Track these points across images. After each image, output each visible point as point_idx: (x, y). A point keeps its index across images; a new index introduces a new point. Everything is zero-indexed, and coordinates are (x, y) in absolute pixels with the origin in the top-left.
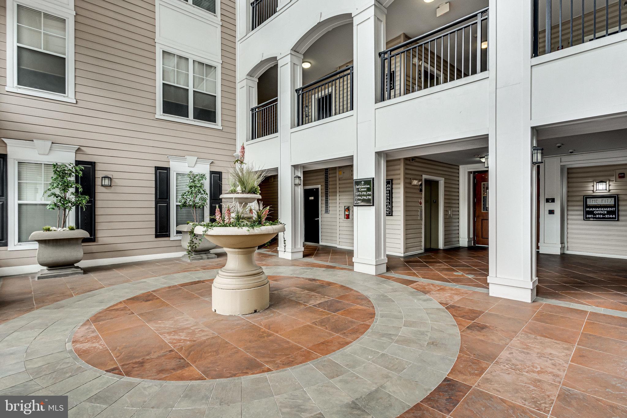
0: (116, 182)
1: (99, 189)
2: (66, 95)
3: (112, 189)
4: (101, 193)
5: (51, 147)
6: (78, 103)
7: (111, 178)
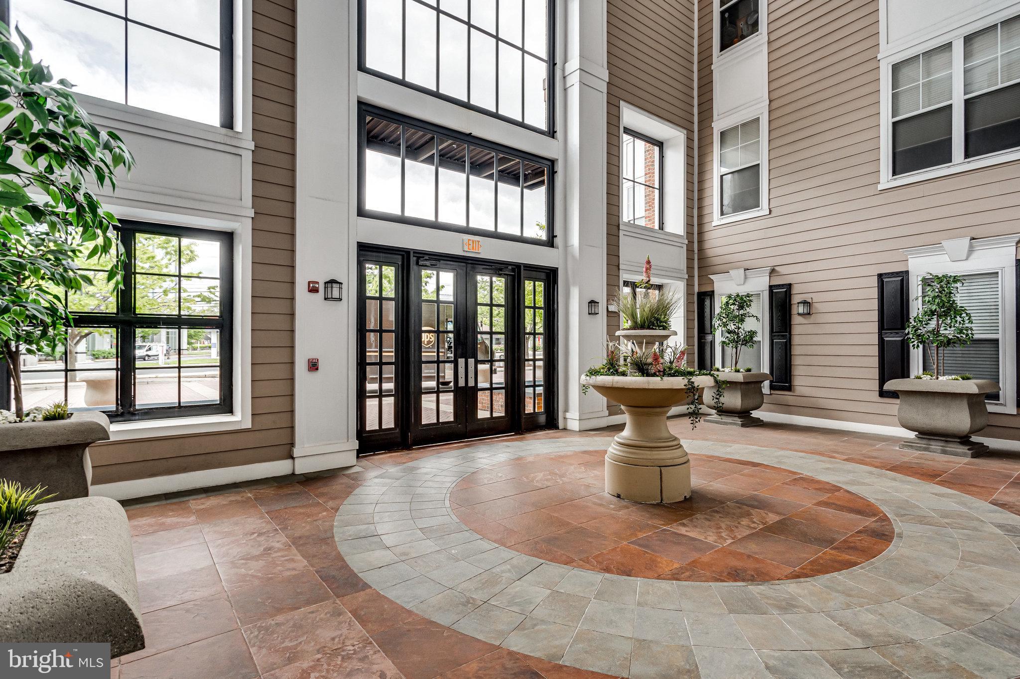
0: (817, 307)
1: (796, 320)
2: (760, 208)
3: (812, 319)
4: (799, 326)
5: (745, 275)
6: (772, 213)
7: (809, 303)
